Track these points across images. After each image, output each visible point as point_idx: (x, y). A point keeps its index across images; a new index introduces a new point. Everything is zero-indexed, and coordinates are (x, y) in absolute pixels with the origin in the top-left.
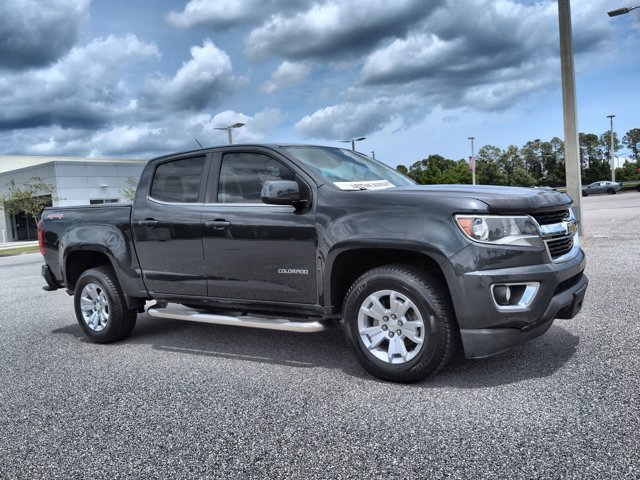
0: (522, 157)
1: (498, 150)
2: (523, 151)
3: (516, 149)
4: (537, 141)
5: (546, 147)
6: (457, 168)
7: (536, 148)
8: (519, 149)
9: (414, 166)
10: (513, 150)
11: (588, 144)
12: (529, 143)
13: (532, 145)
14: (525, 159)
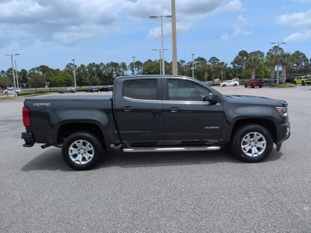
0: (87, 70)
1: (76, 66)
2: (87, 68)
3: (84, 66)
4: (94, 63)
5: (98, 66)
6: (62, 74)
7: (94, 67)
8: (86, 66)
9: (31, 70)
10: (83, 66)
11: (115, 67)
12: (90, 64)
13: (92, 65)
14: (88, 71)
